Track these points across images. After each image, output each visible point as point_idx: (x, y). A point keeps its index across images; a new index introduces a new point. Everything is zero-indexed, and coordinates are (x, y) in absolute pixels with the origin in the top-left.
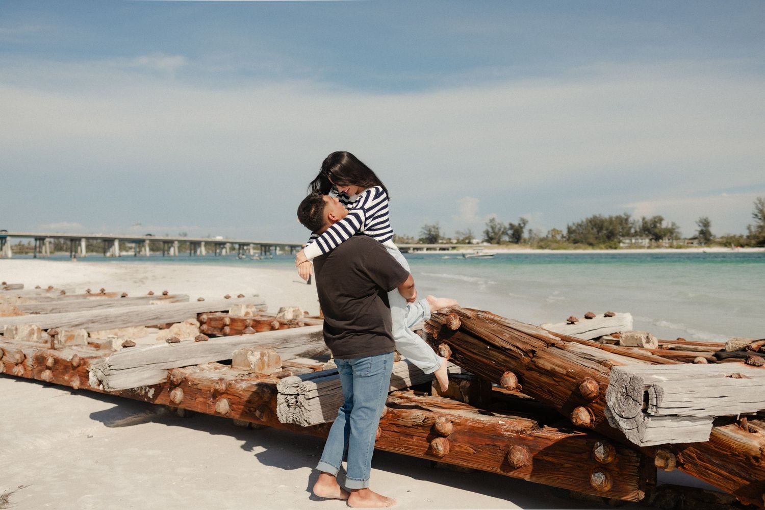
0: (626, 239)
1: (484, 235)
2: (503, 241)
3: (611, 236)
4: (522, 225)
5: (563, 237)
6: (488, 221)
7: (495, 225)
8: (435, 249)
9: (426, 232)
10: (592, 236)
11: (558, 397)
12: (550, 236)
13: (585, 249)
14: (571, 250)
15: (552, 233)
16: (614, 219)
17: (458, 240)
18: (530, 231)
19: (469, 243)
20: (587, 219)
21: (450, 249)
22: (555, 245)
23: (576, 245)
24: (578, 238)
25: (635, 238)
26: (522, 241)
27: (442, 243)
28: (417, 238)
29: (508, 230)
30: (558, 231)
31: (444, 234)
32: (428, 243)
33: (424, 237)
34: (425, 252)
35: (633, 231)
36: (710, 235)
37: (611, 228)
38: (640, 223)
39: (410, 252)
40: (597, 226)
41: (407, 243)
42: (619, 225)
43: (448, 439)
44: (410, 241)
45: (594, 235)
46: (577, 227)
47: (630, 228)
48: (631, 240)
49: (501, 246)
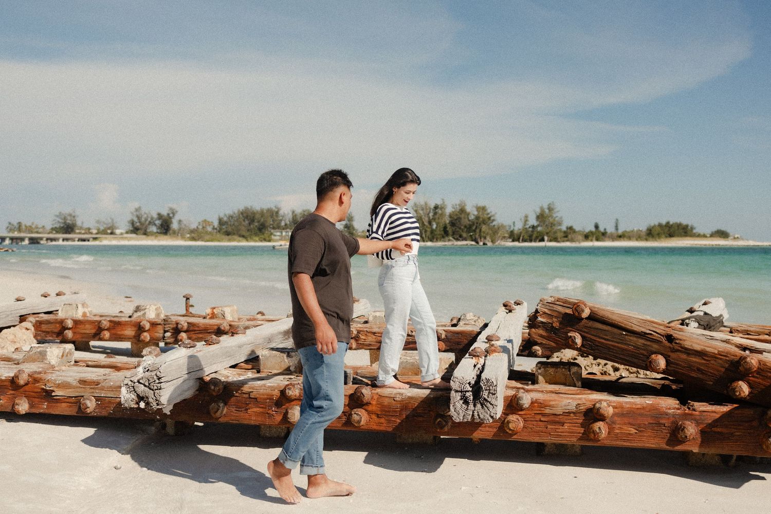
0: (277, 232)
1: (128, 224)
2: (150, 232)
3: (262, 228)
4: (171, 215)
5: (214, 228)
6: (133, 210)
7: (141, 214)
8: (73, 240)
9: (61, 221)
10: (243, 228)
11: (709, 374)
12: (200, 227)
13: (239, 241)
14: (225, 242)
15: (203, 224)
16: (265, 211)
17: (98, 230)
18: (180, 221)
19: (112, 233)
20: (239, 211)
21: (91, 239)
22: (207, 237)
23: (230, 237)
24: (230, 229)
25: (285, 231)
26: (171, 232)
27: (80, 233)
28: (48, 227)
29: (156, 220)
30: (209, 222)
31: (82, 223)
32: (63, 233)
33: (57, 226)
34: (60, 242)
35: (283, 224)
36: (354, 229)
37: (262, 220)
38: (290, 216)
39: (42, 242)
40: (249, 218)
41: (37, 232)
42: (270, 218)
43: (606, 422)
44: (41, 230)
45: (245, 227)
46: (229, 218)
47: (281, 220)
48: (282, 233)
49: (150, 237)
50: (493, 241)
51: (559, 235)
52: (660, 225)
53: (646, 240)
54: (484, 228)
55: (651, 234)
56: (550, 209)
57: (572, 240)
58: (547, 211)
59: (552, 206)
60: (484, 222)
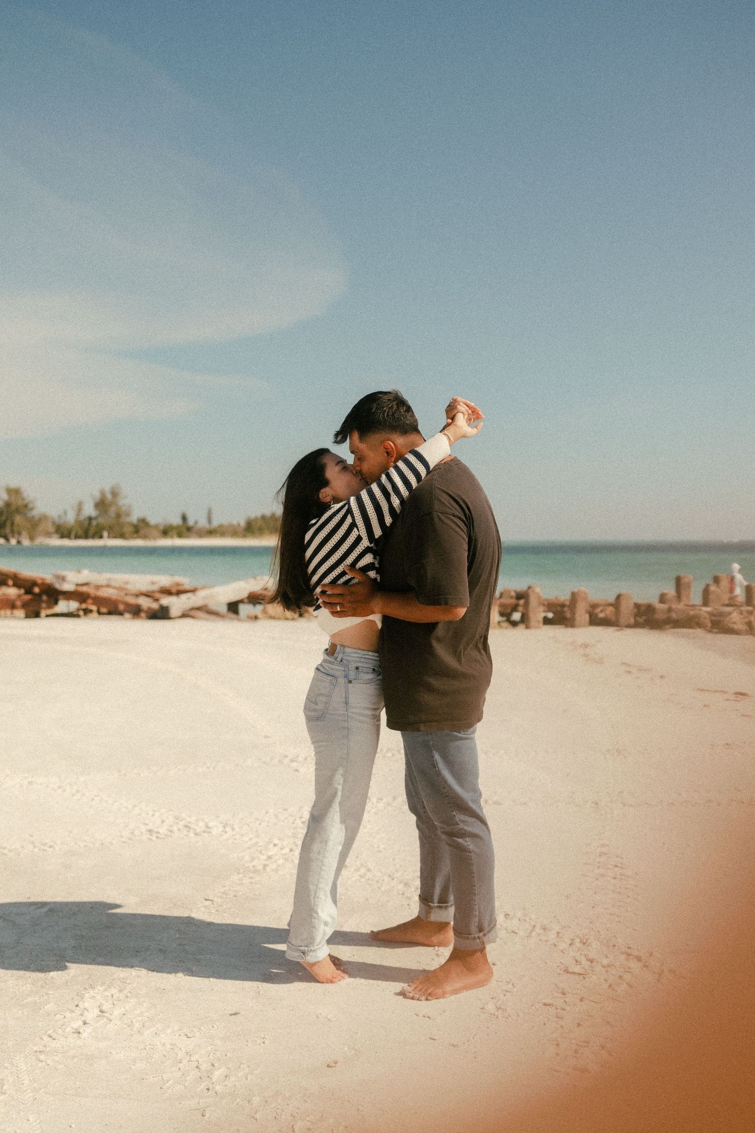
50: (32, 538)
51: (128, 530)
52: (263, 517)
53: (244, 536)
54: (18, 519)
55: (250, 528)
56: (115, 494)
57: (145, 537)
58: (109, 496)
59: (116, 490)
60: (18, 511)
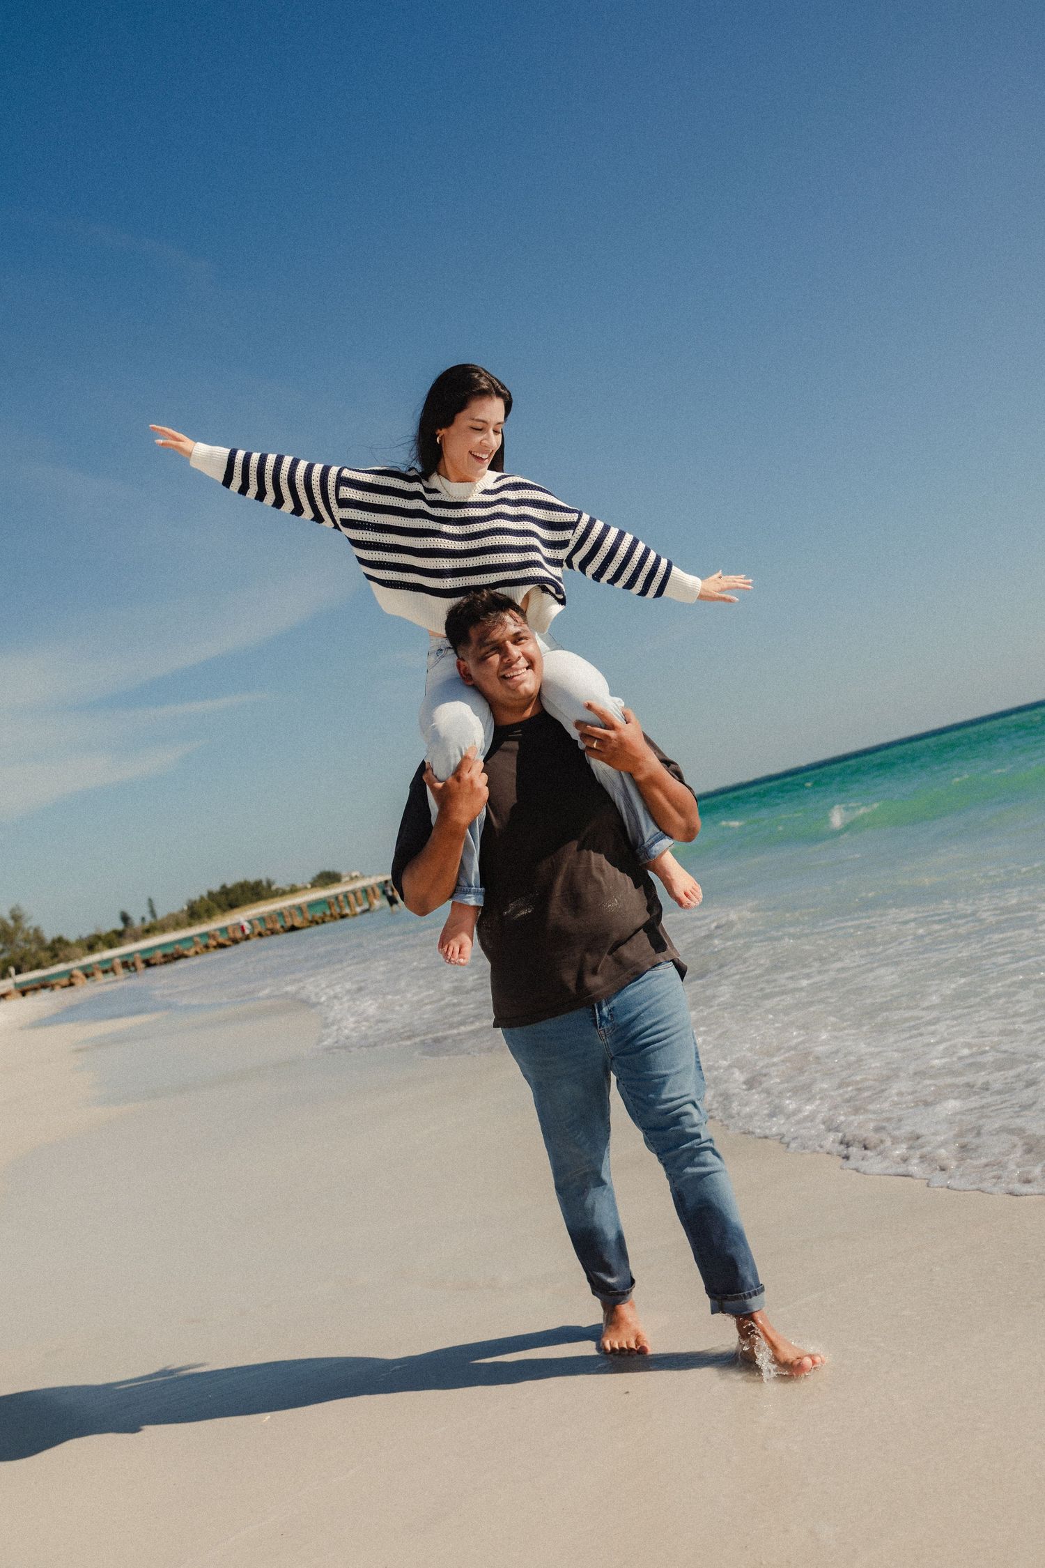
51: (43, 955)
55: (195, 913)
56: (16, 918)
57: (66, 959)
58: (11, 923)
59: (17, 912)
